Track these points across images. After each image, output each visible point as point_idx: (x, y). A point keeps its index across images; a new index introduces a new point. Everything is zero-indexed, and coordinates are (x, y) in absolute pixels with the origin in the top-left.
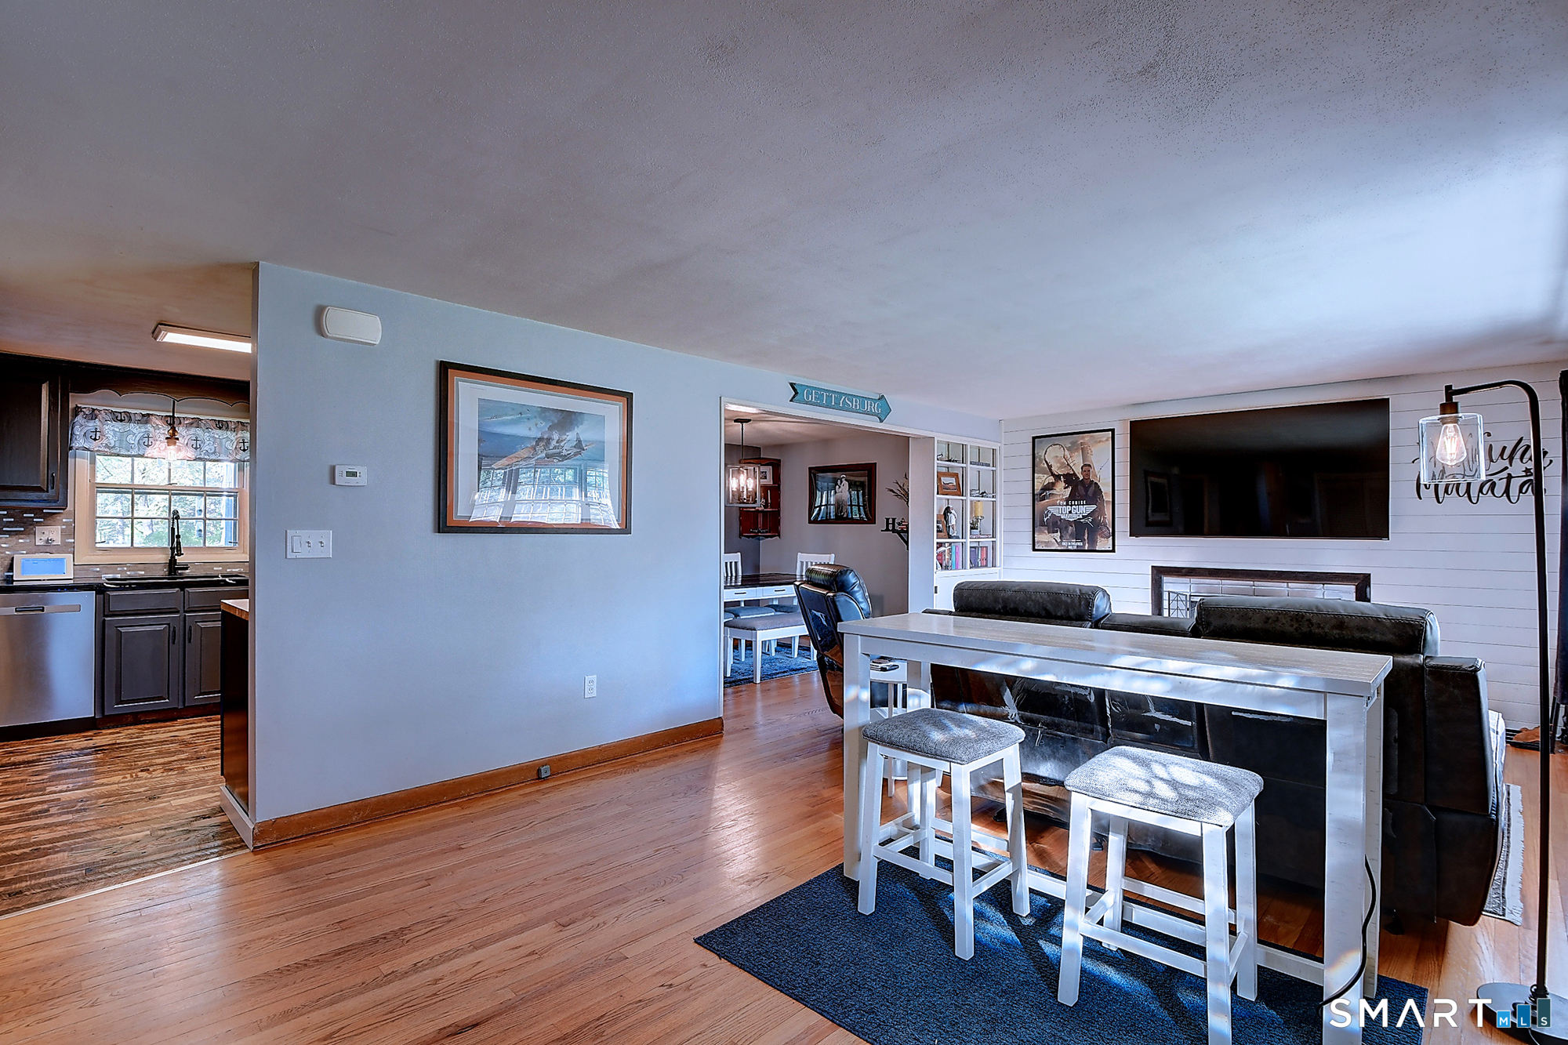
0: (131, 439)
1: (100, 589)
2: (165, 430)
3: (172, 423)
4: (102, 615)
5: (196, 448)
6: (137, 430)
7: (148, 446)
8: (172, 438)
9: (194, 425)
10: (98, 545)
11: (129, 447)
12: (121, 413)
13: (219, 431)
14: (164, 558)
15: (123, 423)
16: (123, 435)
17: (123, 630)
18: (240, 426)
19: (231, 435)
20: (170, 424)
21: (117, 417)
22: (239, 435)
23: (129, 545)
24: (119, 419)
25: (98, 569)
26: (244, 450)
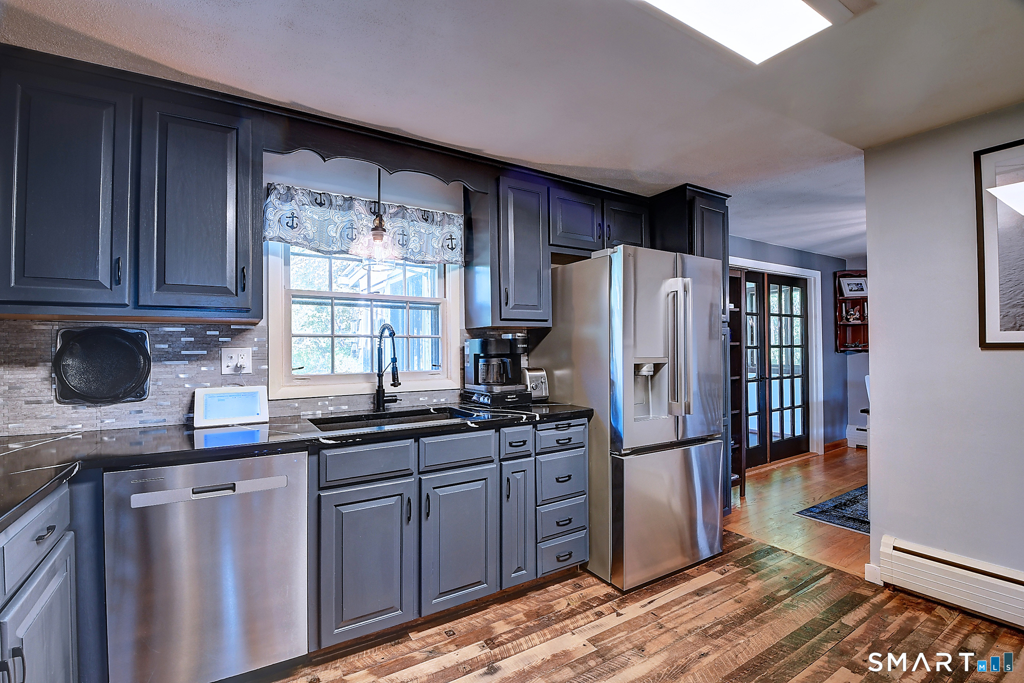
0: (332, 232)
1: (313, 448)
2: (369, 221)
3: (377, 211)
4: (316, 487)
5: (403, 245)
6: (336, 218)
7: (352, 239)
8: (379, 229)
9: (400, 215)
10: (294, 373)
11: (330, 241)
12: (320, 194)
13: (424, 224)
14: (368, 388)
15: (322, 209)
16: (322, 226)
17: (345, 510)
18: (447, 219)
19: (437, 231)
20: (374, 213)
21: (316, 199)
22: (445, 231)
23: (329, 372)
24: (318, 201)
25: (297, 405)
26: (452, 249)
